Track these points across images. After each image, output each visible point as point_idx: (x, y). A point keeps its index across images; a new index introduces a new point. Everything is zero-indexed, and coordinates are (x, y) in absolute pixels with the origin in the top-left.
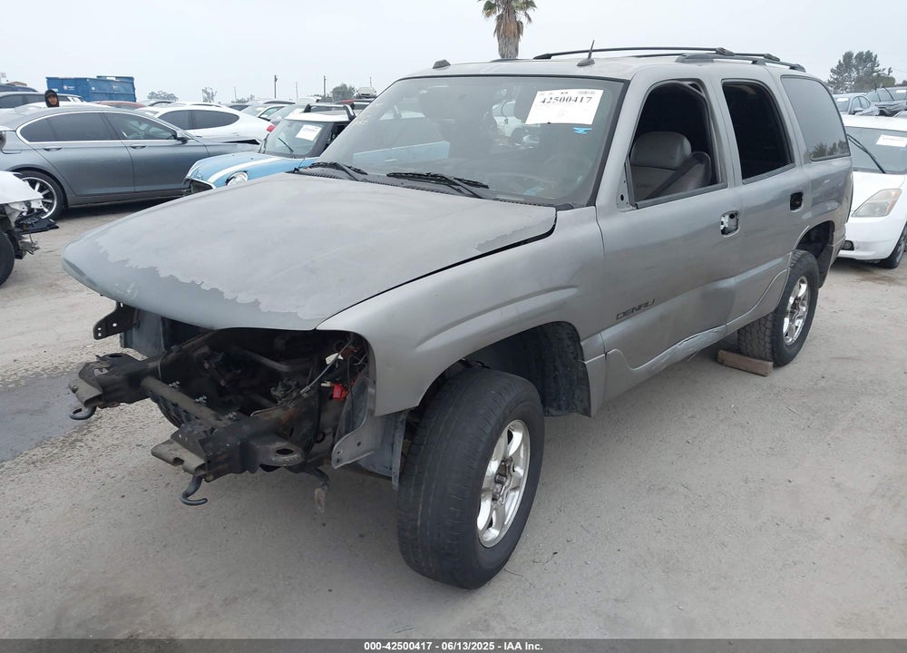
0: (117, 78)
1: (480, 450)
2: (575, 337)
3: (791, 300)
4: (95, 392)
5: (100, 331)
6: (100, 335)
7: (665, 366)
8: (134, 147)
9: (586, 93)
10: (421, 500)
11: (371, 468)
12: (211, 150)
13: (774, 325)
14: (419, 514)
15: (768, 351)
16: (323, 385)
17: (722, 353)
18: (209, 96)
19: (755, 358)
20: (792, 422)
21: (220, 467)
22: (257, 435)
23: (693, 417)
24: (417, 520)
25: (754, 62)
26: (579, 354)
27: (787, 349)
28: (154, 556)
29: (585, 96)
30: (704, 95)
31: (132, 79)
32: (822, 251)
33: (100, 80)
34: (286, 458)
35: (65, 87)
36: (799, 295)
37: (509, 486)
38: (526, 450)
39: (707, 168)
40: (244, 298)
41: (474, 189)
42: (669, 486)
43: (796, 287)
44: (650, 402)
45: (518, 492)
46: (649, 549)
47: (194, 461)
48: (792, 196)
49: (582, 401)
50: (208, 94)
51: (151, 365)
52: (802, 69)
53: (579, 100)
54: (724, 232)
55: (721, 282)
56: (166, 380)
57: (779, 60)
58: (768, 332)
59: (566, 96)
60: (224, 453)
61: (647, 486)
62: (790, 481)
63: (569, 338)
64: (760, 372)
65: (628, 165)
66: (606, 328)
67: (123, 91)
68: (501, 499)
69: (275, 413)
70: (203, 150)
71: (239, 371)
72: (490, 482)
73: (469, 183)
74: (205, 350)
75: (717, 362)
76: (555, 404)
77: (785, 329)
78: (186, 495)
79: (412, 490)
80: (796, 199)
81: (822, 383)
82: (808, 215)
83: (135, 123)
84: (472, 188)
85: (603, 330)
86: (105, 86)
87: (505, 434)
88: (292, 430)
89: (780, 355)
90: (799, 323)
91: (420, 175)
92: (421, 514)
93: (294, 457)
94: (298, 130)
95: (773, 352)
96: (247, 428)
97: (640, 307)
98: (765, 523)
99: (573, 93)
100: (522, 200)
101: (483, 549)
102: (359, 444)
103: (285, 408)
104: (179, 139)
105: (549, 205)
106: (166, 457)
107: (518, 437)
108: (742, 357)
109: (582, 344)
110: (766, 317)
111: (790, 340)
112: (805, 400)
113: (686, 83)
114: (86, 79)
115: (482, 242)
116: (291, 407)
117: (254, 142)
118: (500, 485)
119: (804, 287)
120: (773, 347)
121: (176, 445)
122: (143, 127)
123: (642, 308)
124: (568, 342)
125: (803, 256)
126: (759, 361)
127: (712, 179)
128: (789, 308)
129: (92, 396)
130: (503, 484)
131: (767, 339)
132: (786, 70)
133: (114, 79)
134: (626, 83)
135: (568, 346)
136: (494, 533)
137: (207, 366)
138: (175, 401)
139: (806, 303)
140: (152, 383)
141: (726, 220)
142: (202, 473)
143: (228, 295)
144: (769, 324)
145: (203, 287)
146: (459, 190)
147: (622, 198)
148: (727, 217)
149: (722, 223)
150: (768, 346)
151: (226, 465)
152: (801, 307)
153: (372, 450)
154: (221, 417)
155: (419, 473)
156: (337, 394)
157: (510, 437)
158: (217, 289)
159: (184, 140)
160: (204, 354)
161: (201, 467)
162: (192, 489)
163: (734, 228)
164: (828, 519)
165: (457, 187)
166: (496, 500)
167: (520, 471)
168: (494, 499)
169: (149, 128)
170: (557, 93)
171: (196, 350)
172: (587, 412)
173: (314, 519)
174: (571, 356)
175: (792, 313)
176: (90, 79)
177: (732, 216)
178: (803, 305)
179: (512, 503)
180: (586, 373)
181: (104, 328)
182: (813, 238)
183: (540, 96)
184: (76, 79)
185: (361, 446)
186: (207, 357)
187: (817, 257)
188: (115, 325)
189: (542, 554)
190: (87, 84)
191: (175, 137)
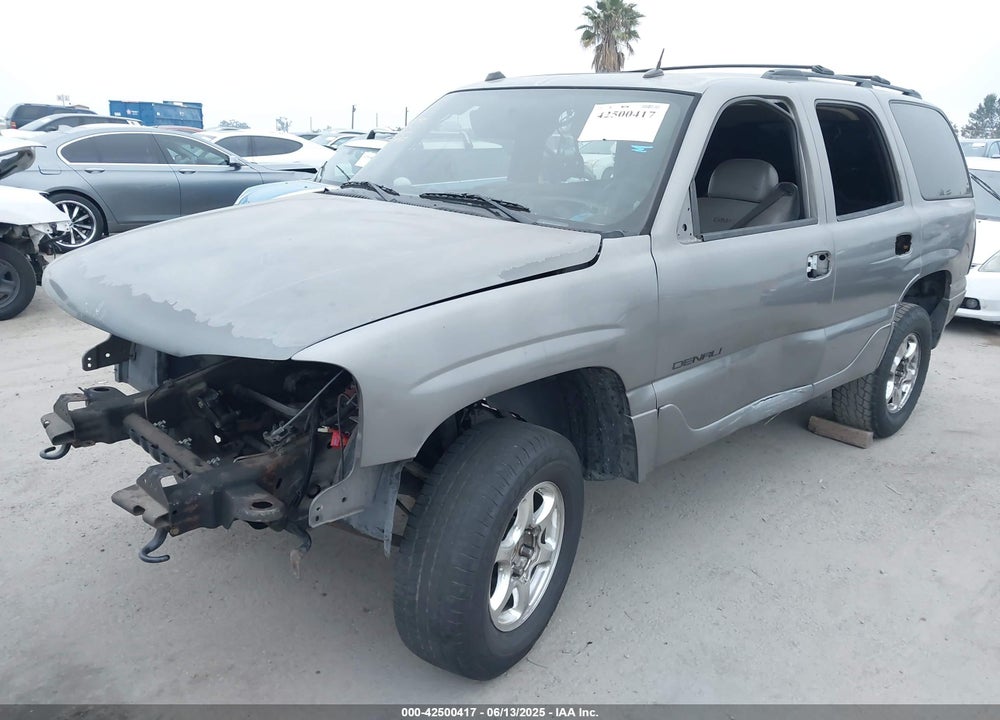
0: (184, 103)
1: (493, 514)
2: (620, 388)
3: (897, 361)
4: (67, 428)
5: (89, 362)
6: (89, 365)
7: (736, 428)
8: (183, 172)
9: (649, 107)
10: (420, 571)
11: (363, 530)
12: (265, 177)
13: (874, 389)
14: (418, 587)
15: (867, 419)
16: (320, 430)
17: (814, 420)
18: (284, 126)
19: (852, 426)
20: (891, 503)
21: (189, 519)
22: (236, 485)
23: (773, 491)
24: (415, 594)
25: (859, 84)
26: (625, 407)
27: (890, 418)
28: (123, 621)
29: (648, 110)
30: (793, 117)
31: (200, 105)
32: (936, 305)
33: (166, 105)
34: (262, 512)
35: (129, 112)
36: (907, 356)
37: (535, 560)
38: (559, 519)
39: (795, 202)
40: (217, 321)
41: (513, 212)
42: (736, 570)
43: (904, 346)
44: (724, 472)
45: (547, 569)
46: (702, 644)
47: (156, 509)
48: (897, 238)
49: (628, 464)
50: (282, 124)
51: (138, 401)
52: (917, 95)
53: (641, 114)
54: (811, 274)
55: (807, 333)
56: (152, 418)
57: (889, 83)
58: (867, 397)
59: (626, 110)
60: (193, 503)
61: (710, 569)
62: (881, 572)
63: (613, 389)
64: (857, 443)
65: (693, 190)
66: (660, 379)
67: (189, 117)
68: (524, 575)
69: (262, 461)
70: (257, 177)
71: (237, 413)
72: (509, 554)
73: (508, 205)
74: (202, 386)
75: (808, 429)
76: (598, 466)
77: (888, 394)
78: (147, 551)
79: (411, 558)
80: (903, 243)
81: (931, 459)
82: (919, 262)
83: (187, 147)
84: (510, 211)
85: (654, 381)
86: (170, 111)
87: (529, 497)
88: (280, 481)
89: (883, 426)
90: (907, 388)
91: (455, 196)
92: (420, 587)
93: (271, 512)
94: (358, 157)
95: (873, 421)
96: (225, 476)
97: (703, 357)
98: (846, 621)
99: (635, 107)
100: (565, 226)
101: (497, 633)
102: (344, 500)
103: (273, 455)
104: (232, 165)
105: (596, 232)
106: (126, 504)
107: (549, 501)
108: (836, 424)
109: (628, 395)
110: (864, 379)
111: (894, 408)
112: (909, 478)
113: (771, 102)
114: (151, 103)
115: (507, 269)
116: (280, 453)
117: (313, 171)
118: (525, 559)
119: (913, 346)
120: (873, 414)
121: (141, 491)
122: (198, 152)
123: (706, 358)
124: (612, 393)
125: (911, 310)
126: (857, 430)
127: (800, 213)
128: (893, 370)
129: (63, 432)
130: (528, 557)
131: (866, 405)
132: (899, 95)
133: (181, 105)
134: (697, 97)
135: (613, 398)
136: (514, 615)
137: (201, 404)
138: (155, 443)
139: (915, 365)
140: (135, 422)
141: (814, 261)
142: (165, 524)
143: (200, 317)
144: (869, 388)
145: (176, 308)
146: (497, 214)
147: (685, 227)
148: (816, 257)
149: (809, 265)
150: (867, 413)
151: (196, 518)
152: (908, 370)
153: (359, 508)
154: (203, 463)
155: (420, 538)
156: (335, 441)
157: (538, 501)
158: (189, 311)
159: (237, 166)
160: (201, 391)
161: (164, 518)
162: (155, 544)
163: (825, 271)
164: (924, 619)
165: (495, 210)
166: (519, 576)
167: (552, 543)
168: (515, 574)
169: (204, 154)
170: (617, 107)
171: (193, 385)
172: (634, 477)
173: (315, 588)
174: (617, 410)
175: (898, 376)
176: (156, 104)
177: (822, 258)
178: (912, 368)
179: (540, 582)
180: (632, 430)
181: (96, 358)
182: (926, 290)
183: (598, 109)
184: (140, 104)
185: (345, 503)
186: (203, 395)
187: (930, 313)
188: (108, 355)
189: (575, 643)
190: (152, 109)
191: (228, 163)
